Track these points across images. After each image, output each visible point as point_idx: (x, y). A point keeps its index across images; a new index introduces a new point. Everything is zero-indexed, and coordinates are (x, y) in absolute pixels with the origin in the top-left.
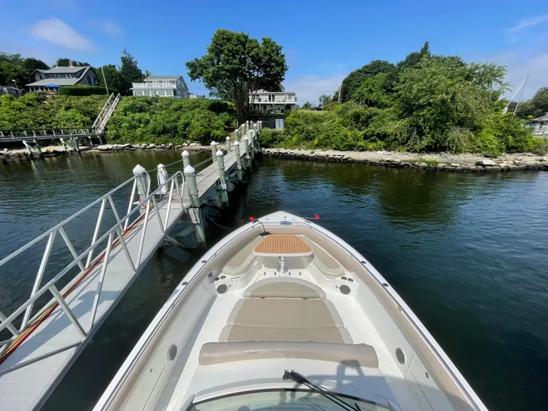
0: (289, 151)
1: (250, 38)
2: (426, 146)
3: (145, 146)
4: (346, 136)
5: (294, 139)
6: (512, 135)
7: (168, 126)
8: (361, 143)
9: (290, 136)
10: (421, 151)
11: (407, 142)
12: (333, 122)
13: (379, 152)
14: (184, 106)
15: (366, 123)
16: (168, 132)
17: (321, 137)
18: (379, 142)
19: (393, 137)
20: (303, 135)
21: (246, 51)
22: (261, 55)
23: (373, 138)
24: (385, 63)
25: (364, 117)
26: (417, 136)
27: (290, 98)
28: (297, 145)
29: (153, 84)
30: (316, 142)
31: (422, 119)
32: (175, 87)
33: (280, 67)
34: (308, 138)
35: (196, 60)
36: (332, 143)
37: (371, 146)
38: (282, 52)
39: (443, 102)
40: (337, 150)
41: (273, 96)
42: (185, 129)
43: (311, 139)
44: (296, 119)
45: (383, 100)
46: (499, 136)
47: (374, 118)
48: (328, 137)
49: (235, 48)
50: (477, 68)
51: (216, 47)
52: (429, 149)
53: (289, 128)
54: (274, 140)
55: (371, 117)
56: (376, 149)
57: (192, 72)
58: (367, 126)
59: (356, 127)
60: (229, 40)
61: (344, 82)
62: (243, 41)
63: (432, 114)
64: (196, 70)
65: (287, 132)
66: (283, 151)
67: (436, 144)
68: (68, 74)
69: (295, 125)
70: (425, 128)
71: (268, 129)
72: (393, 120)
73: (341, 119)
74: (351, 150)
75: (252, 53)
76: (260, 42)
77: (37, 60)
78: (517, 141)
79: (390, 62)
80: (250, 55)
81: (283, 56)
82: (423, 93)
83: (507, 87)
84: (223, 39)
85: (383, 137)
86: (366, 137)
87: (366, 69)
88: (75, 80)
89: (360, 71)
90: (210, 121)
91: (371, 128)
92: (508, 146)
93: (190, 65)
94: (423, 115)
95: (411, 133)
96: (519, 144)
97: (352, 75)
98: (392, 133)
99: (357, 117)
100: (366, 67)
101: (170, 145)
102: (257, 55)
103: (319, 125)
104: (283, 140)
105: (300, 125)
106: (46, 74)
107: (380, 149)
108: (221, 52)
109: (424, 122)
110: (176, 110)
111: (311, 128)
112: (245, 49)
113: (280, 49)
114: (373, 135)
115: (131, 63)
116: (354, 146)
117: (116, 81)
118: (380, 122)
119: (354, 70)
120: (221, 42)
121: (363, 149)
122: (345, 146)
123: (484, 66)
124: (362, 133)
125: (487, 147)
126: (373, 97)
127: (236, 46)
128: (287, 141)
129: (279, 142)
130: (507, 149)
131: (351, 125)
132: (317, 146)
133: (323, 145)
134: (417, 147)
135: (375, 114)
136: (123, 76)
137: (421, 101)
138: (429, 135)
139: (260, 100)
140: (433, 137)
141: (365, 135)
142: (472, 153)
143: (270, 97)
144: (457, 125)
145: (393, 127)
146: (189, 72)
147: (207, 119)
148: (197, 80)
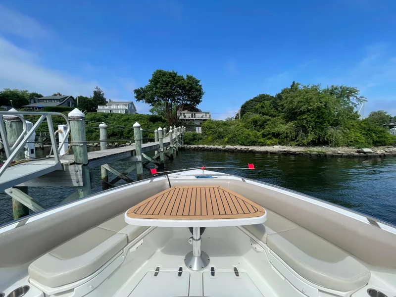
0: (206, 146)
1: (179, 74)
2: (311, 141)
3: (97, 145)
4: (249, 135)
5: (210, 138)
6: (374, 133)
7: (116, 131)
8: (262, 140)
9: (206, 136)
10: (308, 145)
11: (296, 138)
12: (238, 126)
13: (275, 146)
14: (130, 118)
15: (262, 126)
16: (116, 135)
17: (230, 136)
18: (274, 139)
19: (285, 135)
20: (216, 135)
21: (175, 82)
22: (186, 85)
23: (269, 136)
24: (268, 96)
25: (261, 122)
26: (304, 134)
27: (206, 116)
28: (212, 142)
29: (112, 106)
30: (226, 139)
31: (305, 122)
32: (127, 108)
33: (199, 92)
34: (220, 137)
35: (141, 88)
36: (238, 140)
37: (269, 142)
38: (200, 84)
39: (319, 108)
40: (243, 145)
41: (195, 114)
42: (129, 134)
43: (222, 138)
44: (210, 124)
45: (273, 113)
46: (364, 134)
47: (268, 122)
48: (235, 136)
49: (168, 80)
50: (336, 89)
51: (155, 79)
52: (314, 143)
53: (205, 130)
54: (195, 139)
55: (265, 122)
56: (273, 145)
57: (138, 95)
58: (264, 128)
59: (255, 129)
60: (163, 75)
61: (242, 107)
62: (173, 76)
63: (312, 118)
64: (140, 95)
65: (204, 133)
66: (201, 146)
67: (319, 139)
68: (54, 100)
69: (210, 128)
70: (309, 127)
71: (190, 132)
72: (283, 124)
73: (244, 124)
74: (254, 145)
75: (179, 83)
76: (185, 77)
77: (39, 94)
78: (379, 137)
79: (271, 95)
80: (178, 84)
81: (200, 86)
82: (302, 104)
83: (363, 99)
84: (160, 74)
85: (277, 135)
86: (264, 136)
87: (256, 99)
88: (59, 103)
89: (252, 100)
90: (148, 127)
91: (268, 129)
92: (373, 141)
93: (136, 91)
94: (306, 118)
95: (298, 131)
96: (381, 139)
97: (247, 103)
98: (284, 132)
99: (255, 122)
100: (256, 98)
101: (116, 144)
102: (183, 84)
103: (228, 127)
104: (201, 139)
105: (213, 128)
106: (39, 100)
107: (276, 145)
108: (159, 82)
109: (307, 123)
110: (125, 121)
111: (222, 130)
112: (174, 80)
113: (199, 82)
114: (270, 134)
115: (100, 94)
116: (255, 142)
117: (87, 105)
118: (273, 125)
119: (248, 100)
120: (159, 76)
121: (263, 145)
122: (248, 142)
123: (341, 87)
124: (261, 133)
125: (358, 141)
126: (265, 110)
127: (169, 78)
128: (204, 139)
129: (198, 140)
130: (373, 143)
131: (252, 127)
132: (228, 143)
133: (231, 141)
134: (305, 142)
135: (268, 120)
136: (92, 102)
137: (301, 109)
138: (312, 133)
139: (185, 117)
140: (315, 134)
141: (263, 134)
142: (347, 146)
143: (192, 114)
144: (332, 125)
145: (284, 128)
146: (136, 95)
147: (146, 126)
148: (141, 101)
